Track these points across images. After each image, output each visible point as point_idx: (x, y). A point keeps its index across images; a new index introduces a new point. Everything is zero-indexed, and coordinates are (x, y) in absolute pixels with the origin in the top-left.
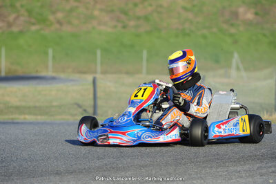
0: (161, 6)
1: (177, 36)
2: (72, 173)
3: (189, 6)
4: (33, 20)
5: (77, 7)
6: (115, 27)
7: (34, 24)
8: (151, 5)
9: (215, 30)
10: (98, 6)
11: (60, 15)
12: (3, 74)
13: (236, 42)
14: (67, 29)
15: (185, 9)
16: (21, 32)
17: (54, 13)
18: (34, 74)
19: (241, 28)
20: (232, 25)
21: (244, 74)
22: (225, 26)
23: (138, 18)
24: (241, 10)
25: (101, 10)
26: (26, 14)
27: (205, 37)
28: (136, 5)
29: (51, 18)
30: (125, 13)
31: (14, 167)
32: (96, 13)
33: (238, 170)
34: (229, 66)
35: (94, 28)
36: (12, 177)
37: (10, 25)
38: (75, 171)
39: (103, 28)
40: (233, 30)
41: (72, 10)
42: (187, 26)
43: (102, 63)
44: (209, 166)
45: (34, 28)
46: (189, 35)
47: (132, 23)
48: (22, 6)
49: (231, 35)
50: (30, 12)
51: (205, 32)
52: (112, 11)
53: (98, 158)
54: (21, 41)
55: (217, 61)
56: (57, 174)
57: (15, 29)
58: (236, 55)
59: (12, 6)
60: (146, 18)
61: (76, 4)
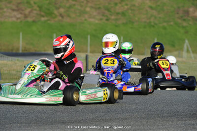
0: (134, 5)
1: (145, 27)
2: (74, 122)
3: (154, 6)
4: (43, 13)
5: (74, 5)
6: (101, 19)
7: (43, 16)
8: (127, 5)
9: (172, 23)
10: (89, 5)
11: (62, 10)
12: (21, 51)
13: (187, 32)
14: (67, 20)
15: (151, 8)
16: (34, 21)
17: (58, 8)
18: (43, 52)
19: (191, 23)
20: (184, 20)
21: (192, 55)
22: (179, 21)
23: (118, 14)
24: (191, 9)
25: (91, 7)
26: (38, 9)
27: (165, 28)
28: (116, 4)
29: (56, 12)
30: (108, 10)
31: (33, 117)
32: (88, 9)
33: (193, 123)
34: (182, 49)
35: (86, 20)
36: (31, 125)
37: (26, 16)
38: (76, 122)
39: (92, 20)
40: (185, 24)
41: (70, 7)
42: (152, 20)
43: (91, 45)
44: (171, 120)
45: (43, 19)
46: (154, 26)
47: (113, 17)
48: (35, 3)
49: (183, 27)
50: (40, 7)
51: (165, 24)
52: (99, 8)
53: (92, 112)
54: (34, 28)
55: (173, 46)
56: (63, 123)
57: (30, 20)
58: (187, 41)
59: (28, 3)
60: (123, 14)
61: (74, 3)
